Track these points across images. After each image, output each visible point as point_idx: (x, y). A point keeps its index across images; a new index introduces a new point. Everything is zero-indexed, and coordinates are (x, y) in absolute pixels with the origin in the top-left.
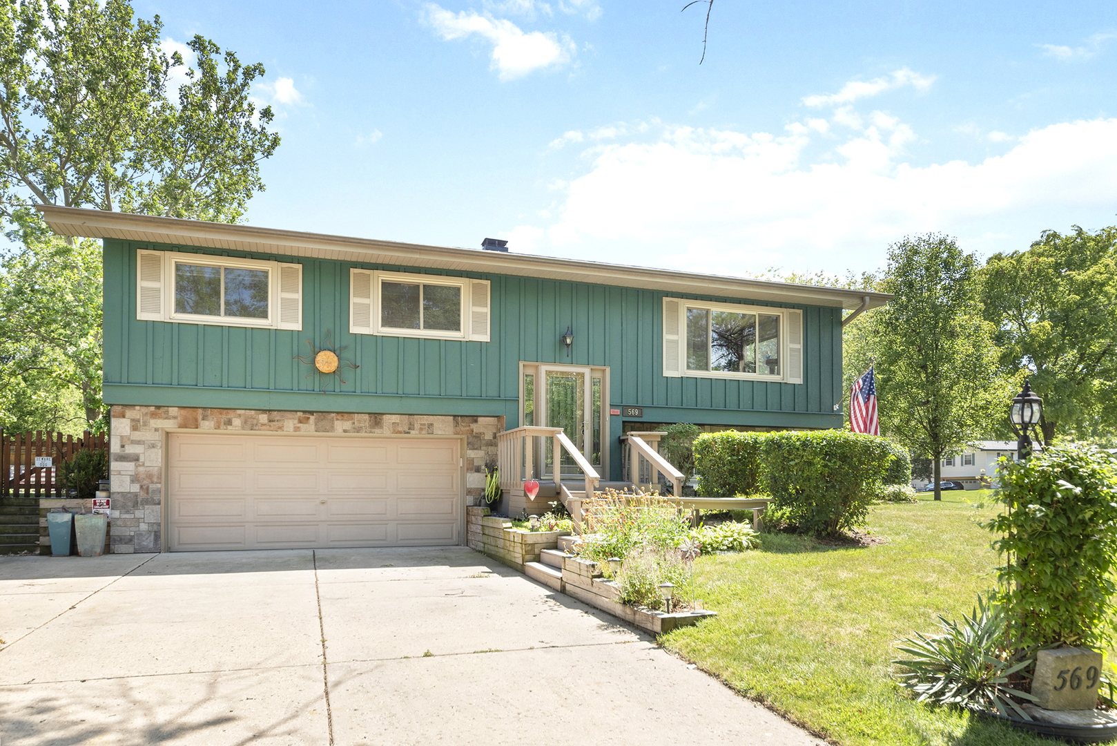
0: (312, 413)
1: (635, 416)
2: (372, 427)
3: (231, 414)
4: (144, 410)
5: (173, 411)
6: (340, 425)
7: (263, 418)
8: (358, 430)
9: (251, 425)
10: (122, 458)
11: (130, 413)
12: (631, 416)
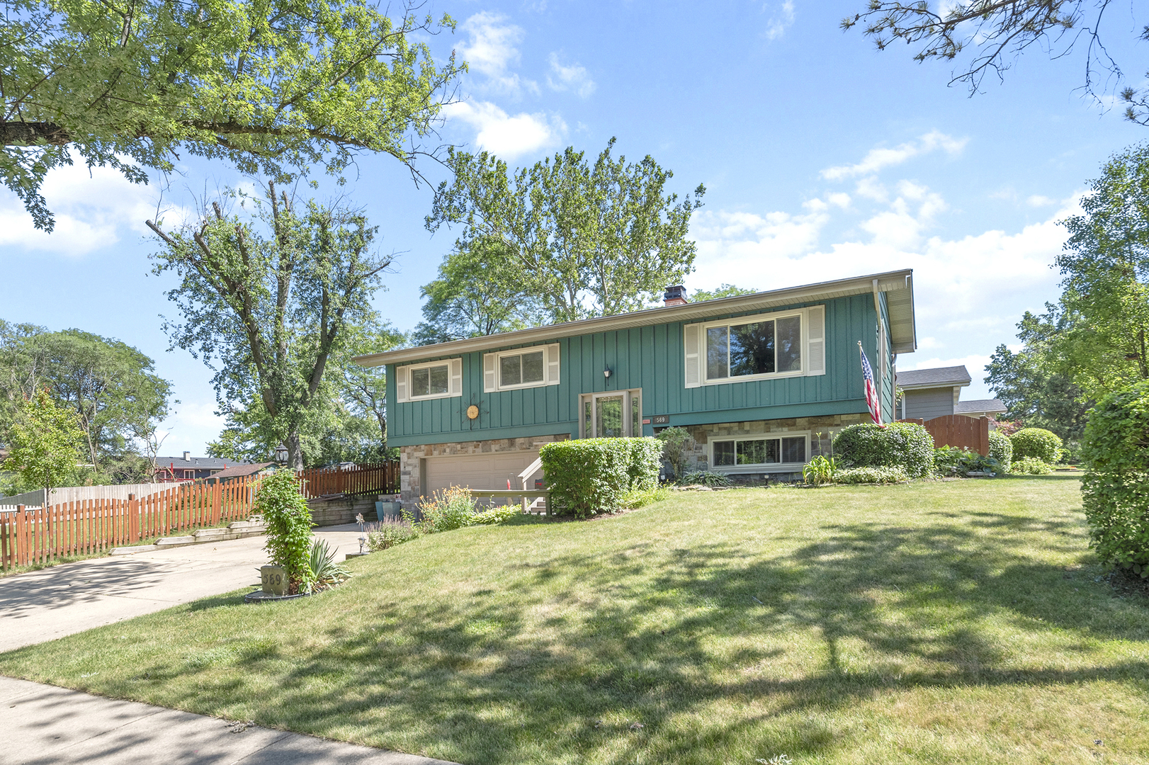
0: (480, 442)
1: (662, 423)
2: (510, 447)
3: (445, 446)
4: (412, 448)
5: (423, 447)
6: (494, 447)
7: (459, 447)
8: (503, 449)
9: (454, 452)
10: (405, 473)
11: (408, 450)
12: (660, 423)
